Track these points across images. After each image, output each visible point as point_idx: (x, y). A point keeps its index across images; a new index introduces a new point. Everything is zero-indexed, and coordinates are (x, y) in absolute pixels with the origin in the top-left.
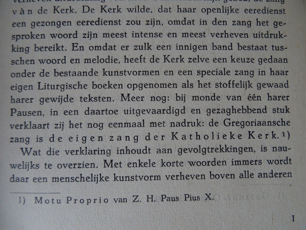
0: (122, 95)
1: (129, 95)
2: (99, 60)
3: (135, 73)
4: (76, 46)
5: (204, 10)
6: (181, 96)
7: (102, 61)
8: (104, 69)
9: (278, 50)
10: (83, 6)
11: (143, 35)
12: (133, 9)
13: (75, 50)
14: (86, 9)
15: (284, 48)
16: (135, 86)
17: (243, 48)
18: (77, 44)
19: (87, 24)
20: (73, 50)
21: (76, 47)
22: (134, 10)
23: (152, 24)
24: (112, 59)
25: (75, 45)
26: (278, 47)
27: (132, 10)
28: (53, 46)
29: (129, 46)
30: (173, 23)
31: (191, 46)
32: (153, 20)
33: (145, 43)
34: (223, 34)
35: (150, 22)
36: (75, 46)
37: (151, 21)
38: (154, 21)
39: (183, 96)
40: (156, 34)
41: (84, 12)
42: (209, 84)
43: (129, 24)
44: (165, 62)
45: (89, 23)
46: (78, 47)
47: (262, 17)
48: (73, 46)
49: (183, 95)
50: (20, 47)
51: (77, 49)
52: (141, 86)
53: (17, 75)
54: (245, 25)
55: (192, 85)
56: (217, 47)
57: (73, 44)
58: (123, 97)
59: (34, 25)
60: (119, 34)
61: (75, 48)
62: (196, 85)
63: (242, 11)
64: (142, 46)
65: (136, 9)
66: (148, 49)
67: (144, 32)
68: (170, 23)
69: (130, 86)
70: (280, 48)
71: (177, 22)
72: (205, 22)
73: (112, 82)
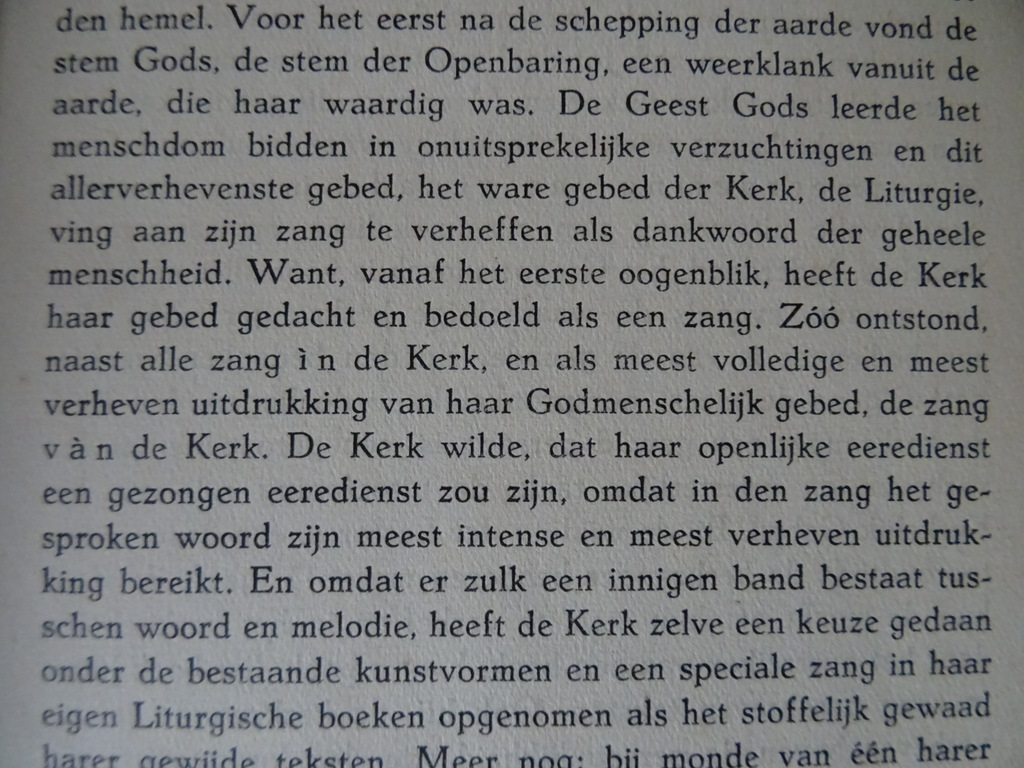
0: (423, 750)
1: (444, 750)
2: (344, 626)
3: (466, 674)
4: (265, 575)
5: (707, 450)
6: (623, 755)
7: (354, 629)
8: (360, 659)
9: (962, 586)
10: (292, 435)
11: (496, 539)
12: (464, 444)
13: (262, 592)
14: (301, 445)
15: (979, 579)
16: (467, 720)
17: (838, 583)
18: (269, 568)
19: (305, 500)
20: (255, 590)
21: (266, 578)
22: (468, 447)
23: (526, 500)
24: (388, 624)
25: (261, 573)
26: (960, 575)
27: (459, 447)
28: (184, 577)
29: (446, 578)
30: (602, 496)
31: (660, 578)
32: (531, 486)
33: (503, 568)
34: (772, 532)
35: (521, 494)
36: (262, 578)
37: (526, 489)
38: (535, 489)
39: (632, 755)
40: (541, 535)
41: (295, 454)
42: (721, 709)
43: (449, 500)
44: (570, 633)
45: (311, 496)
46: (273, 582)
47: (908, 471)
48: (256, 579)
49: (633, 750)
50: (71, 577)
51: (268, 588)
52: (489, 721)
53: (64, 673)
54: (850, 500)
55: (661, 715)
56: (752, 580)
57: (255, 569)
58: (424, 759)
59: (119, 498)
60: (412, 535)
61: (261, 584)
62: (675, 715)
63: (838, 451)
64: (493, 579)
65: (472, 445)
66: (514, 589)
67: (498, 530)
68: (592, 494)
69: (447, 719)
70: (966, 580)
71: (613, 493)
72: (710, 492)
73: (389, 706)
